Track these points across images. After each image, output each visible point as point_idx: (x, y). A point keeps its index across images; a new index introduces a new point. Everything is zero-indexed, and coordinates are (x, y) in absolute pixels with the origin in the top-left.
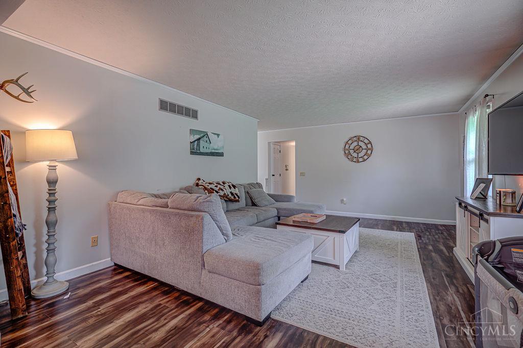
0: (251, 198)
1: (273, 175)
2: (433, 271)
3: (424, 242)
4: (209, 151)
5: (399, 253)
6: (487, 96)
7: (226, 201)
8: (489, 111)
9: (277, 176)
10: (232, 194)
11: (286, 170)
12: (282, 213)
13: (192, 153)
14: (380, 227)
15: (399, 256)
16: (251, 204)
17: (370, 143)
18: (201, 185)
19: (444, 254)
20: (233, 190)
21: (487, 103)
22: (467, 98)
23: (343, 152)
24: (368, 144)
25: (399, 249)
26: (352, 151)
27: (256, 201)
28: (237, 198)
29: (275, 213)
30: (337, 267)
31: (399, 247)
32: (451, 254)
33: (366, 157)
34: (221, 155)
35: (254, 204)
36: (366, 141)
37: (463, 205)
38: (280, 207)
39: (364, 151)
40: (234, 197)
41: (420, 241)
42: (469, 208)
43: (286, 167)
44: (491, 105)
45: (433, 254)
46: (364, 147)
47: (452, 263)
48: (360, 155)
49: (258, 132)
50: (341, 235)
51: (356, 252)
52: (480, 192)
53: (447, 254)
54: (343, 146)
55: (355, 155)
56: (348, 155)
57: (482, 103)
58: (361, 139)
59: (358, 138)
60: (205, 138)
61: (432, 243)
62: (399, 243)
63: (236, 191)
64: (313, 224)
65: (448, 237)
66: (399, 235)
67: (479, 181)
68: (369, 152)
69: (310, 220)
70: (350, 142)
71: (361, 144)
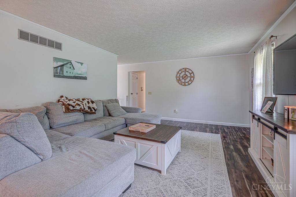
0: (108, 110)
1: (132, 94)
2: (236, 172)
3: (227, 142)
4: (73, 75)
5: (210, 154)
6: (272, 36)
7: (83, 113)
8: (273, 48)
9: (135, 94)
10: (89, 108)
11: (142, 90)
12: (128, 122)
13: (55, 76)
14: (198, 130)
15: (210, 156)
16: (108, 115)
17: (193, 73)
18: (61, 102)
19: (242, 153)
20: (91, 105)
21: (272, 42)
22: (255, 42)
23: (176, 79)
24: (192, 73)
25: (210, 150)
26: (181, 78)
27: (111, 112)
28: (94, 111)
29: (123, 121)
30: (160, 172)
31: (210, 146)
32: (247, 153)
33: (190, 82)
34: (85, 78)
35: (110, 115)
36: (190, 72)
37: (256, 117)
38: (128, 117)
39: (189, 78)
40: (91, 110)
41: (225, 141)
42: (262, 120)
43: (141, 88)
44: (275, 44)
45: (234, 153)
46: (189, 75)
47: (249, 162)
48: (187, 81)
49: (118, 65)
50: (163, 145)
51: (179, 153)
52: (269, 108)
53: (244, 153)
54: (176, 75)
55: (183, 81)
56: (179, 81)
57: (268, 43)
58: (187, 70)
59: (185, 70)
60: (69, 65)
61: (232, 143)
62: (210, 143)
63: (94, 106)
64: (143, 133)
65: (243, 138)
66: (210, 136)
67: (266, 100)
68: (192, 79)
69: (141, 130)
70: (180, 72)
71: (187, 73)
